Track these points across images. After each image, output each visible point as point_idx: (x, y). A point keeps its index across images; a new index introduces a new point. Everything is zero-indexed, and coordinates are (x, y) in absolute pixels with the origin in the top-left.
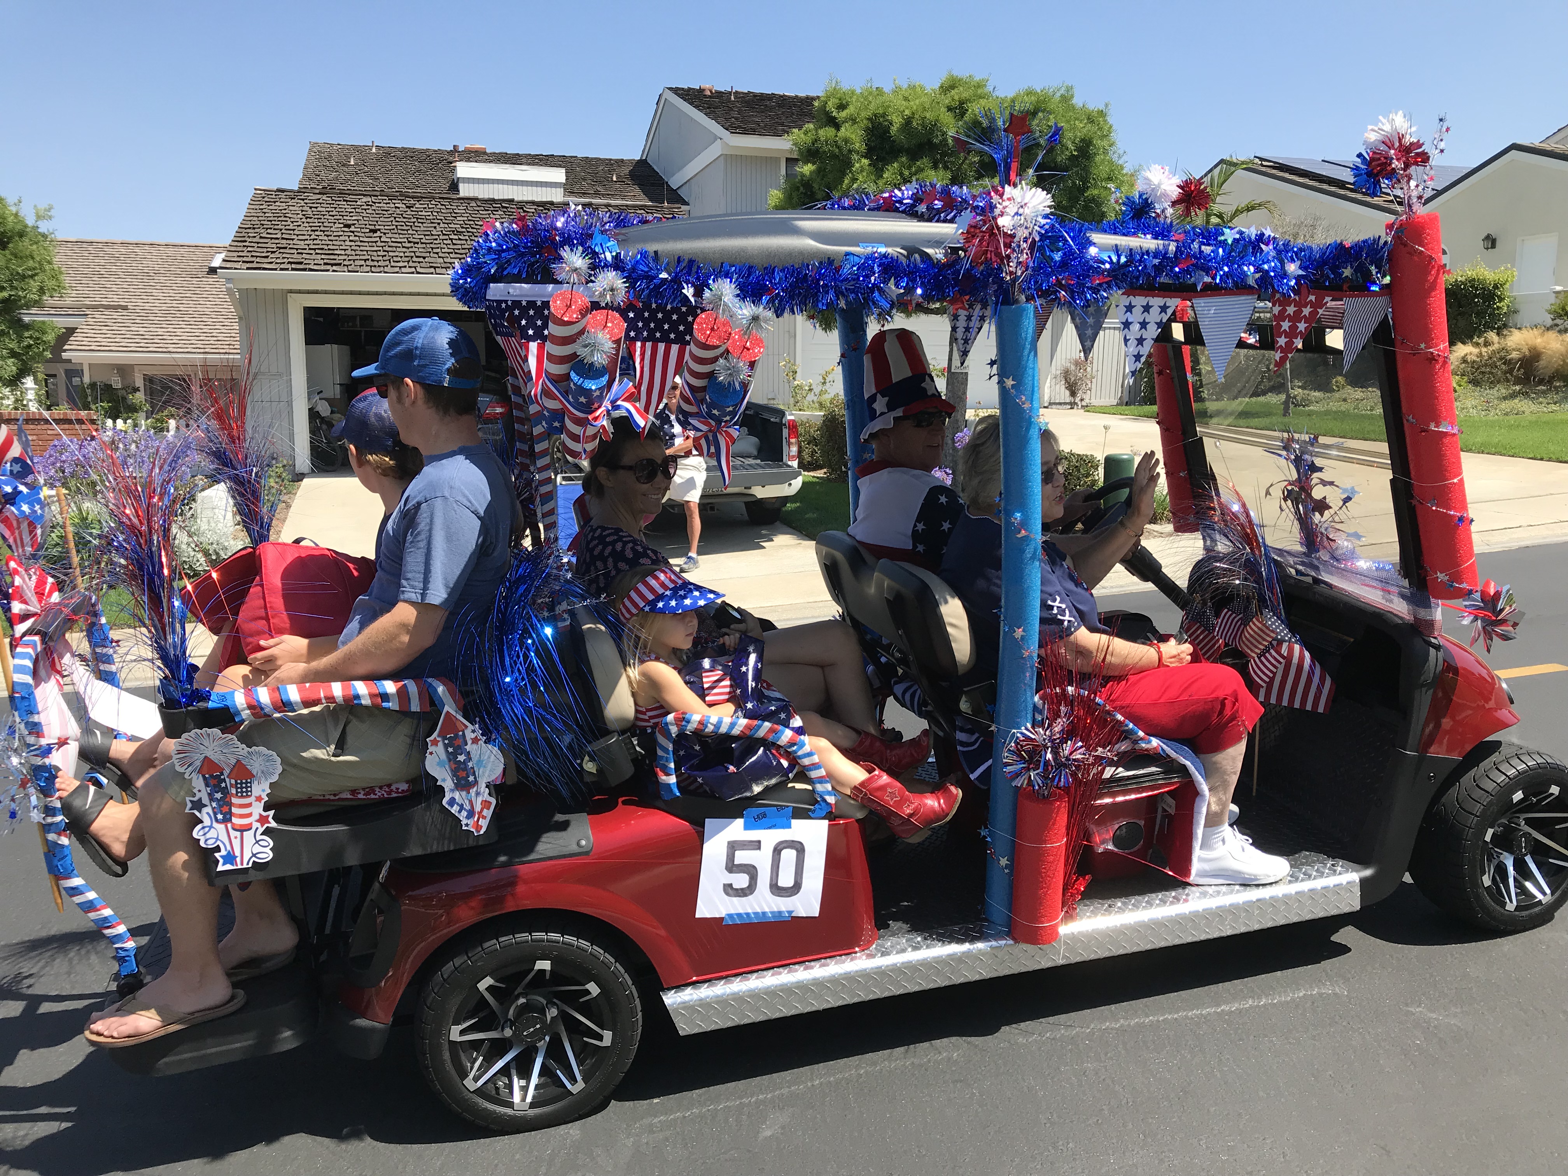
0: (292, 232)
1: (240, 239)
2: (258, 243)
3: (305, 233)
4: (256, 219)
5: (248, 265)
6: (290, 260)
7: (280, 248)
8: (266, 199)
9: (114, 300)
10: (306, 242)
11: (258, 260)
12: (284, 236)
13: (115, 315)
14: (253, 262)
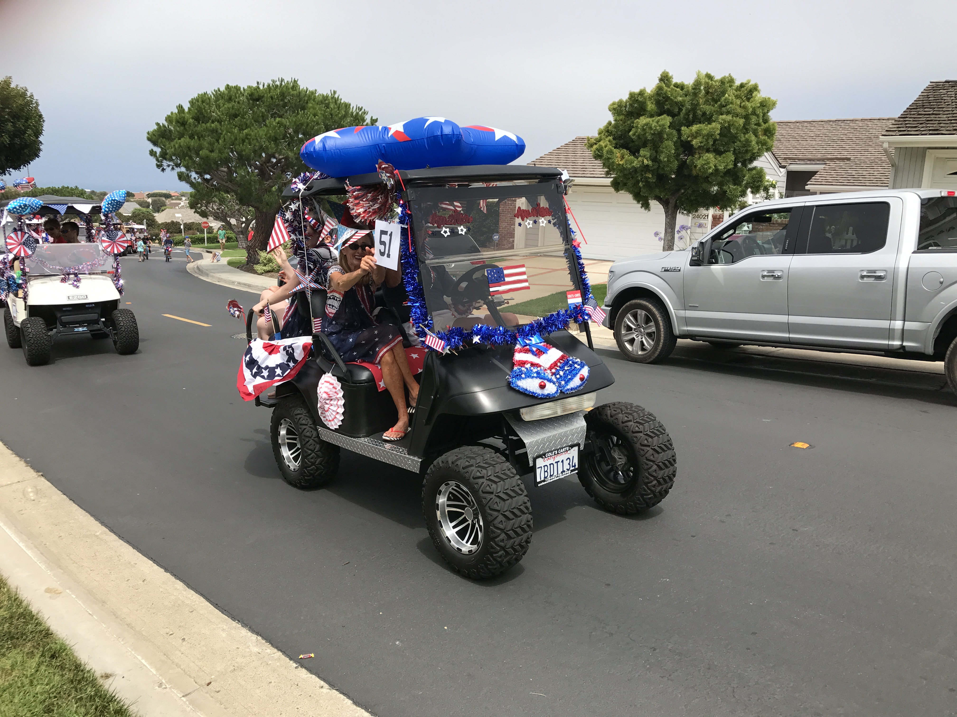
0: (941, 109)
1: (903, 117)
2: (914, 118)
3: (950, 109)
4: (921, 102)
5: (901, 133)
6: (930, 128)
7: (928, 120)
8: (935, 89)
9: (845, 154)
10: (948, 116)
11: (909, 129)
12: (934, 113)
13: (842, 164)
14: (905, 131)
